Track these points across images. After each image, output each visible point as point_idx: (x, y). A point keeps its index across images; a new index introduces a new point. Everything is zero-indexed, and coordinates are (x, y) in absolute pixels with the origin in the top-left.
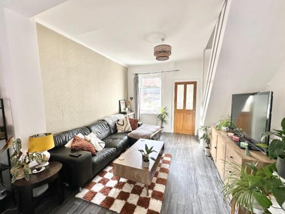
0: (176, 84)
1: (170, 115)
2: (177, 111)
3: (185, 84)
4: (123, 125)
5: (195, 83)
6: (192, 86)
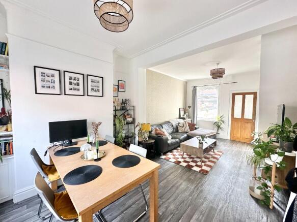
0: (234, 95)
1: (227, 122)
2: (234, 120)
3: (244, 95)
4: (183, 127)
5: (255, 94)
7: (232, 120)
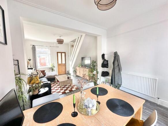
0: (58, 53)
1: (56, 67)
3: (61, 53)
4: (38, 74)
5: (65, 53)
6: (64, 54)
7: (58, 65)
